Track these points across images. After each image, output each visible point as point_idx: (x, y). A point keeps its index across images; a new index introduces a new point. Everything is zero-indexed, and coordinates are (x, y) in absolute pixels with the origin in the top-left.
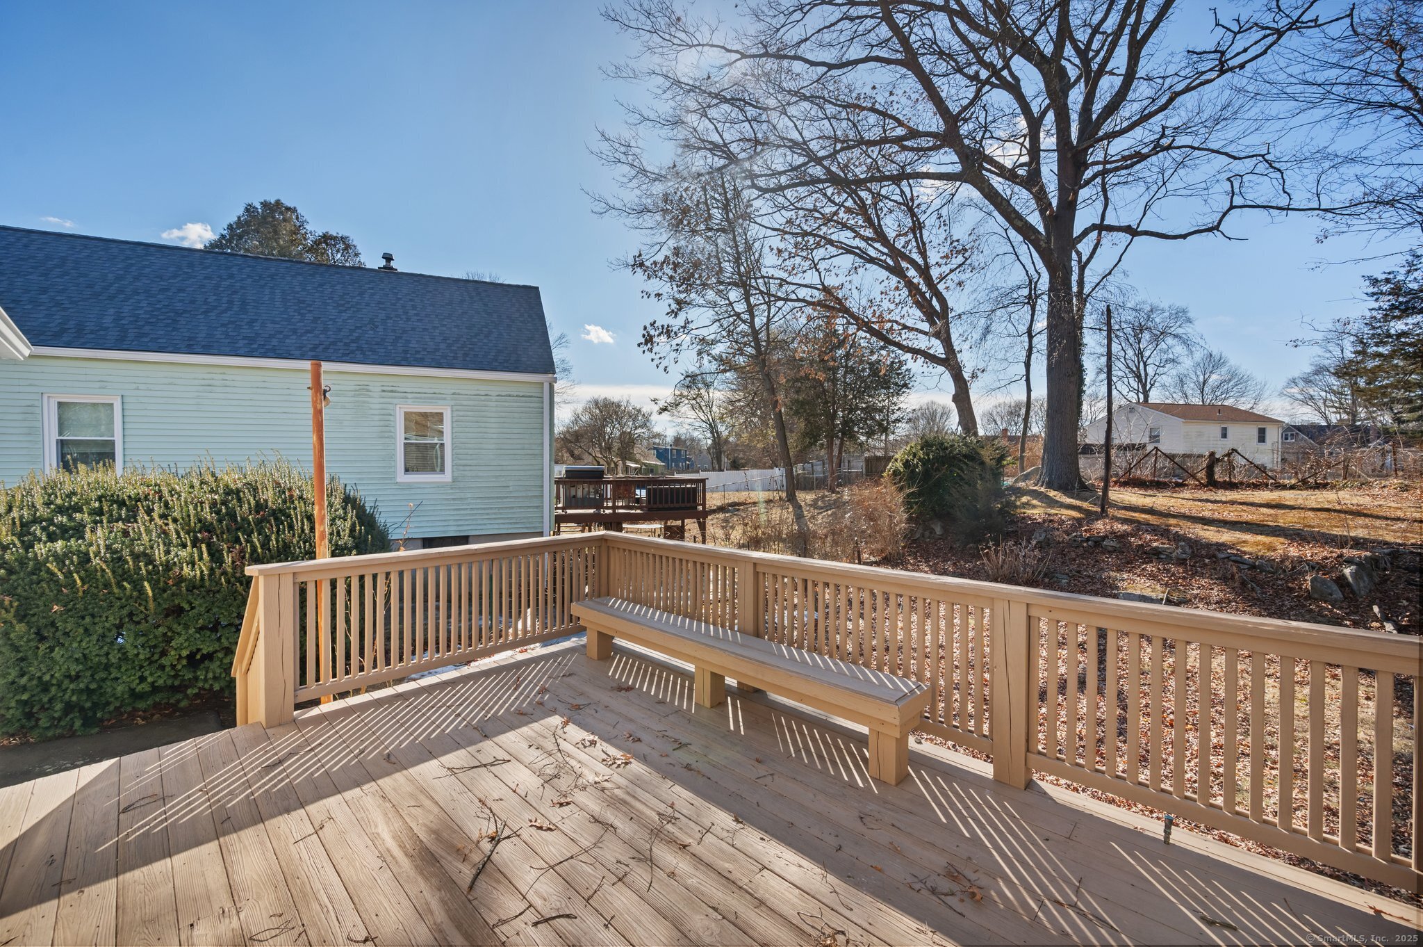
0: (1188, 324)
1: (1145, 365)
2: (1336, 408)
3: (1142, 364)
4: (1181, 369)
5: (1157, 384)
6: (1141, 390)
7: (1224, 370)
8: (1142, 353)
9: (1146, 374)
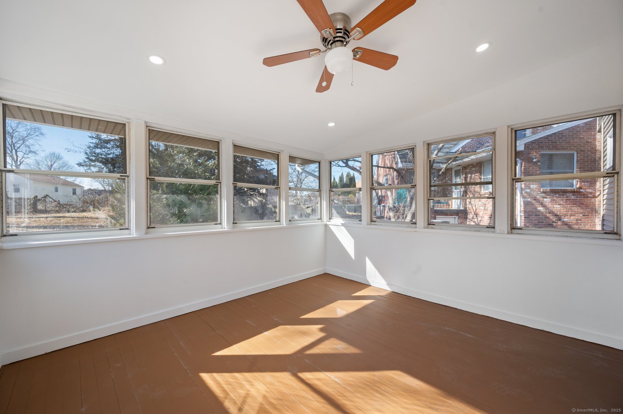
0: (41, 136)
1: (16, 151)
2: (107, 184)
3: (14, 151)
4: (37, 158)
5: (24, 163)
6: (14, 164)
7: (61, 162)
8: (14, 144)
9: (17, 157)
